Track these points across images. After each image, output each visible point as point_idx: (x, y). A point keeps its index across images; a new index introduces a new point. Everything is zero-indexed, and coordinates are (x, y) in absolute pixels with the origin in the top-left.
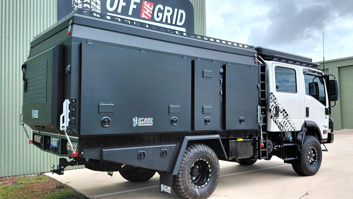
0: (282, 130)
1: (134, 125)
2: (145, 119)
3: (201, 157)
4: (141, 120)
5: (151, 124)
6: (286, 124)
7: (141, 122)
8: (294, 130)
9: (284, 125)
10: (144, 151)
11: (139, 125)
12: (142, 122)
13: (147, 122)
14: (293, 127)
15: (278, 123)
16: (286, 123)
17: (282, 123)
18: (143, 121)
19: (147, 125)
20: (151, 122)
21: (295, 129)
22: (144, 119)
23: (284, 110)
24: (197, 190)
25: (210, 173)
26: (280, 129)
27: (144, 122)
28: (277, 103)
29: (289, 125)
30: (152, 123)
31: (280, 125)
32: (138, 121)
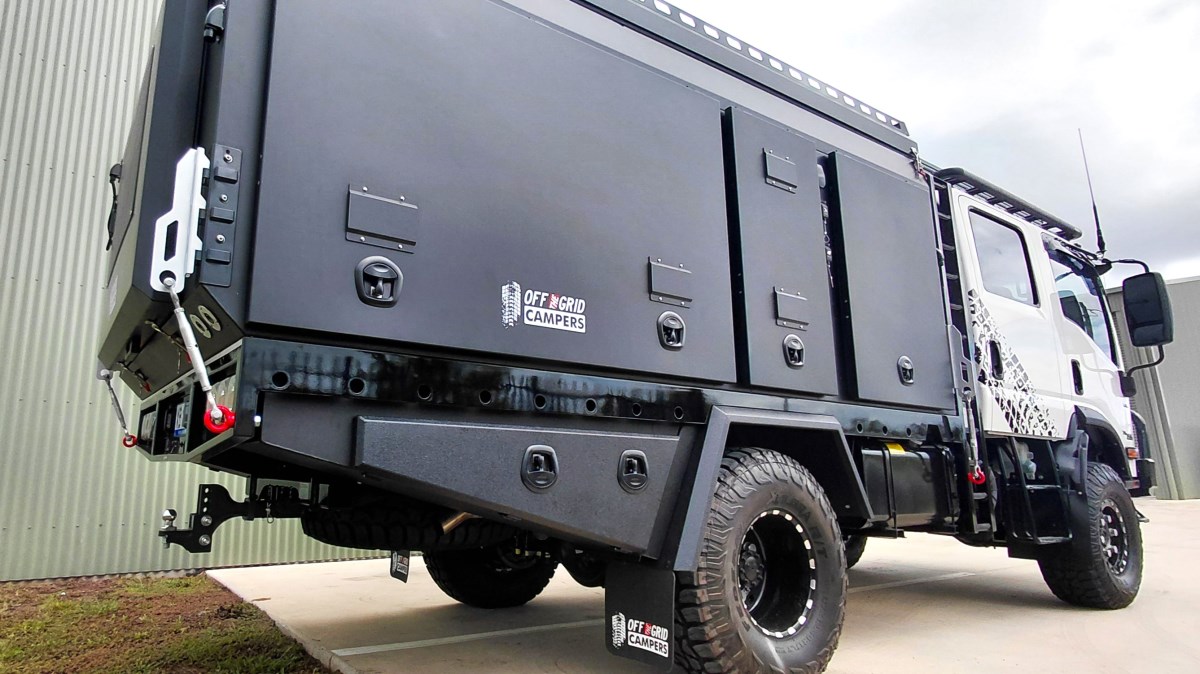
0: (1016, 430)
1: (509, 318)
2: (554, 300)
3: (776, 502)
4: (538, 302)
5: (577, 324)
6: (1026, 410)
7: (535, 309)
8: (1050, 433)
9: (1022, 412)
10: (552, 450)
11: (527, 321)
12: (543, 311)
13: (563, 314)
14: (1045, 424)
15: (1005, 404)
16: (1027, 406)
17: (1016, 405)
18: (546, 305)
19: (560, 326)
20: (577, 317)
21: (1053, 431)
22: (548, 299)
23: (1015, 358)
24: (771, 646)
25: (813, 574)
26: (1011, 425)
27: (549, 312)
28: (992, 332)
29: (1036, 415)
30: (584, 322)
31: (1010, 411)
32: (523, 304)
